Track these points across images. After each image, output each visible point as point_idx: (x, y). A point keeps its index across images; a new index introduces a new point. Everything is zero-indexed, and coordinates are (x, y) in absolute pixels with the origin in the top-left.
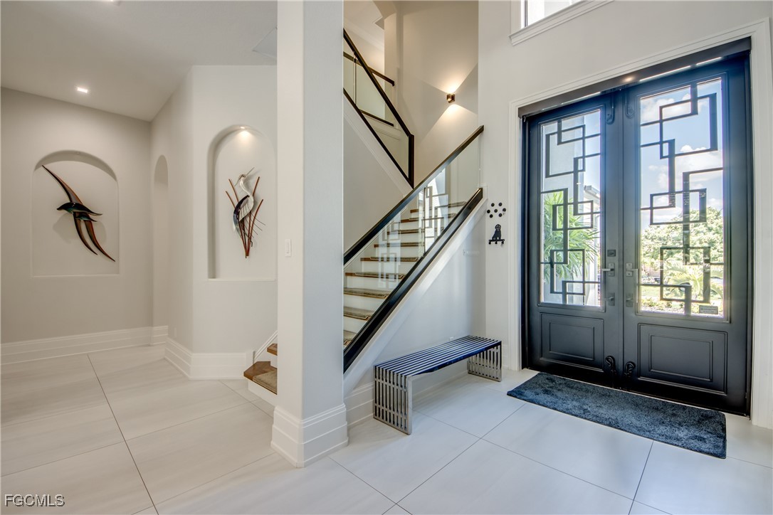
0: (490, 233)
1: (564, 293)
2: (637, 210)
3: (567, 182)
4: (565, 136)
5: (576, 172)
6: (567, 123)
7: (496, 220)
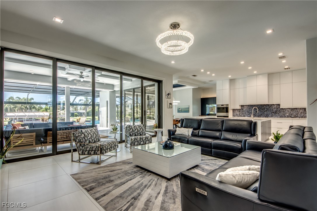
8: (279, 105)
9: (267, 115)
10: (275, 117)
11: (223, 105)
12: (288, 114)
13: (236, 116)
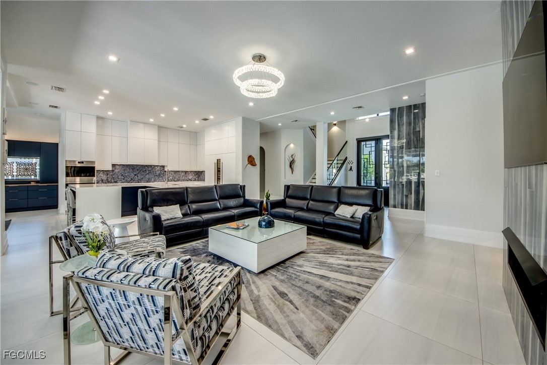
0: (349, 168)
1: (367, 183)
2: (382, 164)
3: (367, 156)
4: (367, 146)
5: (369, 154)
6: (367, 143)
7: (351, 165)
8: (163, 167)
9: (149, 179)
10: (158, 181)
11: (83, 163)
12: (171, 178)
13: (101, 182)
